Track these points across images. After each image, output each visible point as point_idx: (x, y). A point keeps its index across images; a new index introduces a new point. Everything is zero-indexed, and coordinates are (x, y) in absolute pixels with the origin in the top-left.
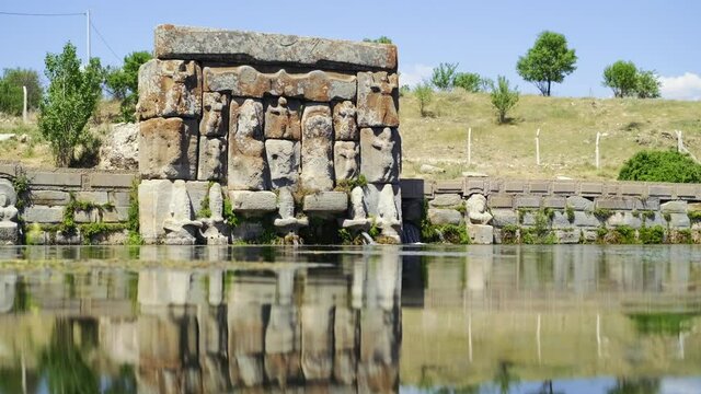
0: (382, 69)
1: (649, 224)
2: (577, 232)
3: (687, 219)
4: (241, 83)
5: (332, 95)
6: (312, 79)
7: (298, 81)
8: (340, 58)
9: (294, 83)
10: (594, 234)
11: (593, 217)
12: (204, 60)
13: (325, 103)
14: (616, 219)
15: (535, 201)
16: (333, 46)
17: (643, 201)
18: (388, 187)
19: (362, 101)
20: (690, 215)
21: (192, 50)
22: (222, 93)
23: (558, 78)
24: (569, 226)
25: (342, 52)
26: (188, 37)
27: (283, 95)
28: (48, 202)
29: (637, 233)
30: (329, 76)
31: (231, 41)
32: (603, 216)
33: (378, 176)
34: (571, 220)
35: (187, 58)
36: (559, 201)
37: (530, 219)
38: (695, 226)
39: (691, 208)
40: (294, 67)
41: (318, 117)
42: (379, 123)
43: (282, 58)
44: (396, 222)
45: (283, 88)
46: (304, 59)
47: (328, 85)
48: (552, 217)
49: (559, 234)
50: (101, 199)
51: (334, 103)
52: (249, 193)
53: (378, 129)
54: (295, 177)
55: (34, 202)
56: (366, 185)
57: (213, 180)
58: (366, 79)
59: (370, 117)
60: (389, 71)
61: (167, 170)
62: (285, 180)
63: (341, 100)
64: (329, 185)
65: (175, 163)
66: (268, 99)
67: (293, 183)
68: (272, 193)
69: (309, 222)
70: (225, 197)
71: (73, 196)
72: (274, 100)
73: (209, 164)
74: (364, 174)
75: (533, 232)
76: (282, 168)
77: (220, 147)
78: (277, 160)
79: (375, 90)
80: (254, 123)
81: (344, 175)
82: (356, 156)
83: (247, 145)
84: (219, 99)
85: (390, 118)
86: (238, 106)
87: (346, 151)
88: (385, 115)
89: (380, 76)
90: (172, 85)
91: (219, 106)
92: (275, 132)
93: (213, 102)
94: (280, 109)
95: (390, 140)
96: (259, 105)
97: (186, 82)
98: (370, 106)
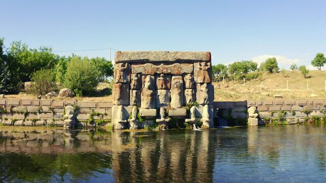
0: (204, 61)
2: (296, 119)
4: (145, 70)
5: (182, 72)
6: (174, 66)
7: (168, 67)
8: (186, 58)
9: (167, 69)
10: (303, 120)
11: (303, 113)
12: (131, 62)
13: (180, 75)
14: (313, 114)
15: (278, 108)
16: (183, 54)
17: (325, 106)
18: (206, 106)
19: (195, 73)
21: (126, 59)
22: (138, 74)
23: (323, 65)
24: (292, 117)
25: (186, 56)
26: (125, 55)
27: (162, 73)
28: (85, 113)
29: (322, 119)
30: (182, 65)
31: (141, 55)
32: (307, 113)
33: (202, 102)
34: (294, 114)
35: (124, 62)
36: (289, 108)
37: (276, 115)
40: (167, 63)
41: (176, 81)
42: (202, 82)
43: (162, 60)
44: (208, 120)
45: (162, 70)
46: (171, 60)
47: (181, 68)
48: (285, 114)
49: (288, 120)
50: (102, 112)
51: (184, 75)
52: (146, 110)
53: (202, 84)
54: (168, 103)
55: (80, 113)
56: (197, 105)
57: (134, 105)
58: (197, 65)
59: (199, 80)
60: (207, 62)
61: (116, 102)
62: (163, 105)
63: (187, 74)
64: (180, 106)
65: (119, 100)
66: (156, 75)
67: (166, 105)
68: (155, 110)
69: (170, 120)
70: (138, 111)
71: (93, 111)
72: (159, 75)
73: (133, 99)
74: (197, 101)
75: (277, 120)
76: (162, 100)
77: (136, 93)
78: (160, 97)
79: (201, 69)
80: (149, 84)
81: (188, 102)
82: (193, 95)
83: (146, 92)
84: (137, 76)
85: (206, 79)
86: (145, 78)
87: (188, 93)
88: (204, 78)
89: (203, 64)
90: (118, 72)
91: (136, 78)
92: (159, 86)
93: (134, 77)
94: (161, 78)
95: (207, 88)
96: (153, 77)
97: (123, 71)
98: (198, 75)
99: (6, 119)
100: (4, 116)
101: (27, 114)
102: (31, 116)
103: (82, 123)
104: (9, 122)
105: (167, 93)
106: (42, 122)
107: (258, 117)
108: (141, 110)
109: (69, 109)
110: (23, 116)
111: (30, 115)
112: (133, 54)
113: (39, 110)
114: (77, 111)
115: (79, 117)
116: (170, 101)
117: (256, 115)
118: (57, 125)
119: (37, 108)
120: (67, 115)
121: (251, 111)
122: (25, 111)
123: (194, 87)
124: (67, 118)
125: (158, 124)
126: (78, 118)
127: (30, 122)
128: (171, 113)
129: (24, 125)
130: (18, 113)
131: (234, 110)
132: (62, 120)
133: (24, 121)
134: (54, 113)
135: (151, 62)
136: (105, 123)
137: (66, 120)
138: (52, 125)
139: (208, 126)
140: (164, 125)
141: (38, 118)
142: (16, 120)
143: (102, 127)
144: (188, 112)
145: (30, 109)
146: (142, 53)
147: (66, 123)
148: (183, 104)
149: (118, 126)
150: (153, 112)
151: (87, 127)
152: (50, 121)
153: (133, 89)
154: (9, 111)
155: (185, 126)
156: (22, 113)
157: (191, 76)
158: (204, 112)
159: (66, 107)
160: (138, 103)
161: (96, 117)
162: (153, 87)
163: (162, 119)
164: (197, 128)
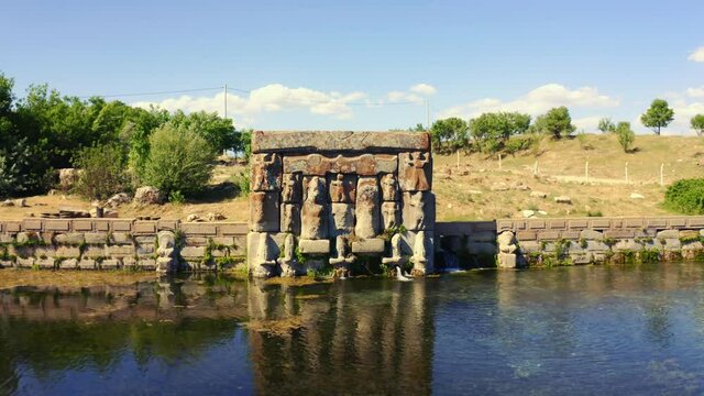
0: (417, 150)
1: (648, 247)
2: (588, 256)
3: (679, 242)
4: (309, 166)
5: (378, 170)
6: (362, 160)
7: (352, 162)
8: (384, 145)
9: (349, 164)
10: (602, 256)
11: (602, 244)
12: (282, 152)
13: (373, 176)
14: (621, 245)
15: (554, 234)
16: (379, 136)
17: (645, 231)
18: (421, 233)
19: (402, 173)
20: (681, 239)
21: (273, 147)
22: (295, 174)
23: (664, 125)
24: (582, 251)
25: (385, 140)
26: (271, 138)
27: (340, 173)
28: (196, 245)
29: (638, 255)
30: (378, 157)
31: (301, 139)
32: (610, 243)
33: (413, 226)
34: (585, 246)
35: (270, 152)
36: (574, 234)
37: (551, 248)
38: (685, 247)
39: (682, 234)
40: (348, 153)
41: (366, 186)
42: (413, 189)
43: (339, 147)
44: (423, 259)
45: (340, 167)
46: (356, 147)
47: (375, 163)
48: (569, 245)
49: (573, 257)
50: (229, 242)
51: (380, 176)
52: (310, 241)
53: (413, 193)
54: (350, 228)
55: (187, 245)
56: (405, 232)
57: (289, 232)
58: (405, 158)
59: (408, 185)
60: (423, 151)
61: (255, 226)
62: (341, 232)
63: (386, 174)
64: (372, 234)
65: (260, 222)
66: (329, 176)
67: (348, 232)
68: (328, 241)
69: (355, 260)
70: (296, 243)
71: (211, 241)
72: (334, 176)
73: (286, 221)
74: (404, 224)
75: (552, 256)
76: (339, 223)
77: (293, 210)
78: (335, 217)
79: (412, 165)
80: (316, 193)
81: (387, 226)
82: (396, 213)
83: (311, 209)
84: (293, 178)
85: (421, 185)
86: (308, 182)
87: (388, 209)
88: (418, 183)
89: (416, 155)
90: (258, 170)
91: (292, 182)
92: (334, 198)
93: (288, 180)
94: (338, 182)
95: (422, 200)
96: (323, 180)
97: (268, 168)
98: (407, 176)
99: (44, 258)
100: (40, 252)
101: (84, 247)
102: (93, 252)
103: (190, 263)
104: (50, 262)
105: (348, 209)
106: (114, 262)
107: (517, 252)
108: (301, 242)
109: (165, 238)
110: (76, 252)
111: (91, 249)
112: (287, 136)
113: (108, 240)
114: (180, 240)
115: (184, 252)
116: (355, 224)
117: (514, 247)
118: (144, 268)
119: (103, 235)
120: (162, 249)
121: (504, 240)
122: (81, 242)
123: (399, 198)
124: (163, 255)
125: (332, 266)
126: (182, 253)
127: (90, 263)
128: (356, 247)
129: (78, 269)
130: (67, 245)
131: (471, 238)
132: (152, 258)
133: (79, 259)
134: (137, 245)
135: (320, 152)
136: (233, 263)
137: (160, 259)
138: (134, 269)
139: (423, 270)
140: (343, 269)
141: (107, 254)
142: (63, 259)
143: (228, 271)
144: (388, 245)
145: (90, 237)
146: (302, 134)
147: (162, 264)
148: (378, 229)
149: (259, 271)
150: (323, 245)
151: (201, 271)
152: (129, 261)
153: (287, 203)
154: (48, 240)
155: (381, 271)
156: (75, 245)
157: (393, 178)
158: (417, 244)
159: (160, 235)
160: (295, 228)
161: (216, 253)
162: (324, 198)
163: (340, 258)
164: (403, 274)
